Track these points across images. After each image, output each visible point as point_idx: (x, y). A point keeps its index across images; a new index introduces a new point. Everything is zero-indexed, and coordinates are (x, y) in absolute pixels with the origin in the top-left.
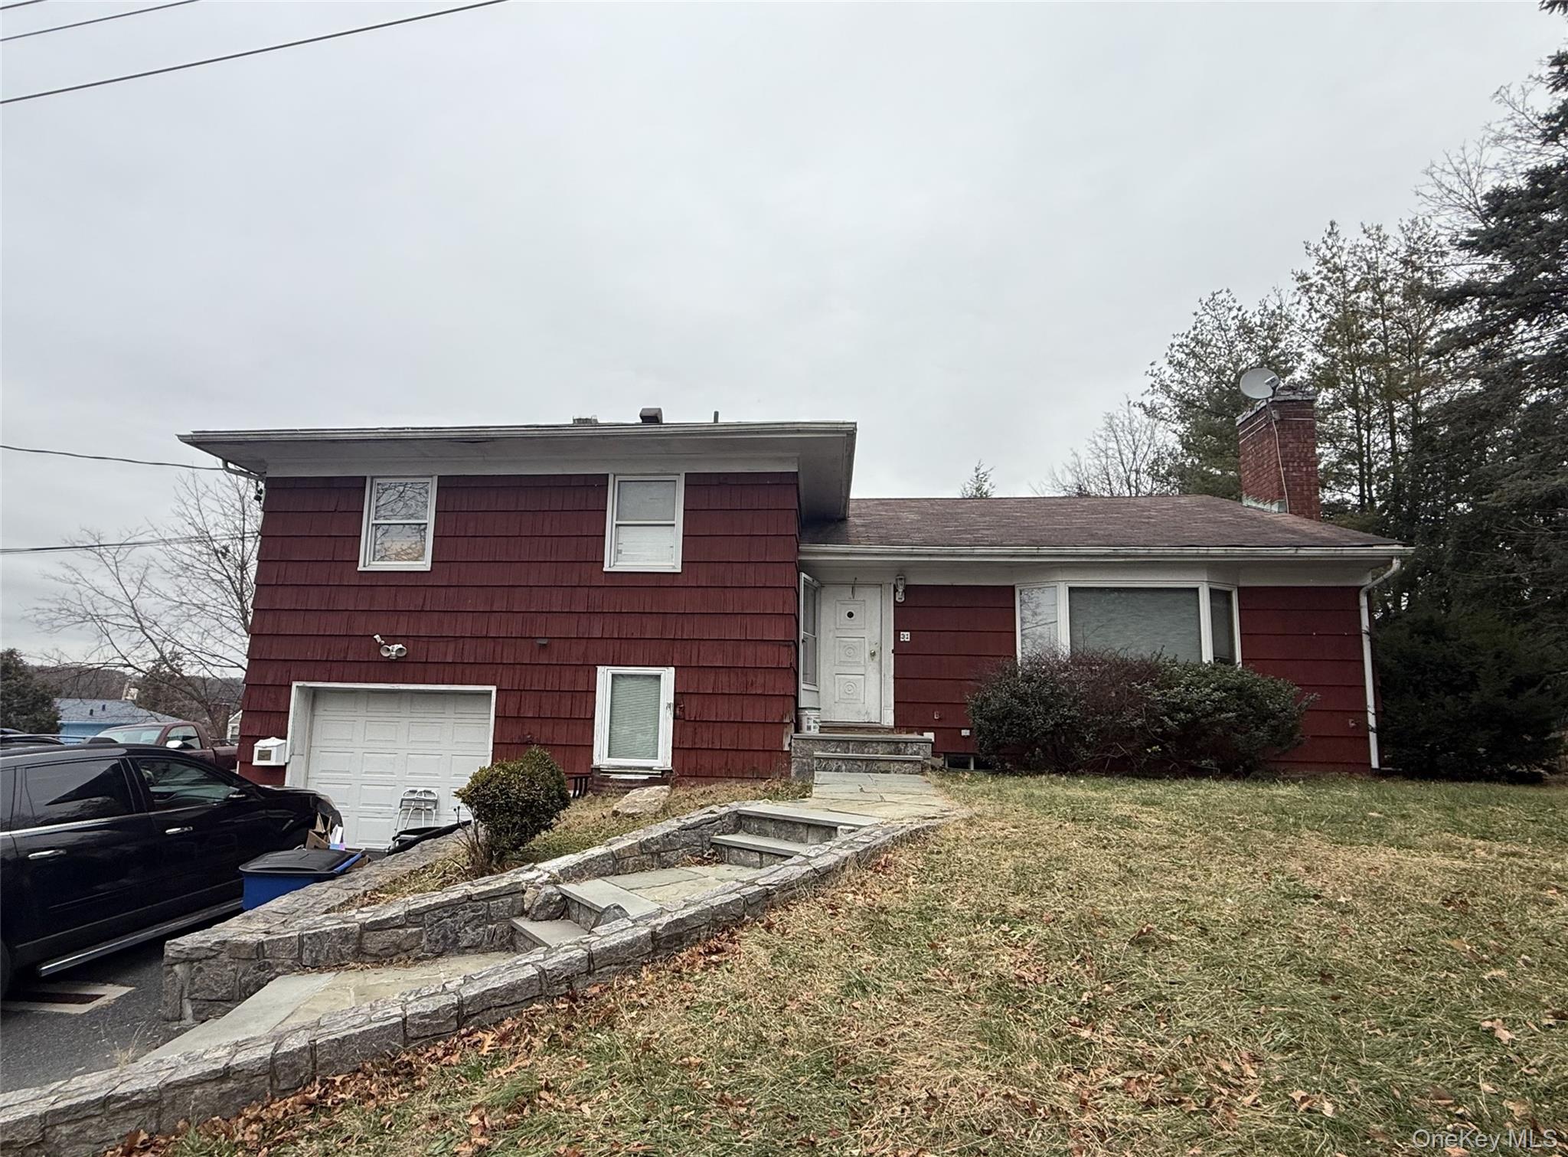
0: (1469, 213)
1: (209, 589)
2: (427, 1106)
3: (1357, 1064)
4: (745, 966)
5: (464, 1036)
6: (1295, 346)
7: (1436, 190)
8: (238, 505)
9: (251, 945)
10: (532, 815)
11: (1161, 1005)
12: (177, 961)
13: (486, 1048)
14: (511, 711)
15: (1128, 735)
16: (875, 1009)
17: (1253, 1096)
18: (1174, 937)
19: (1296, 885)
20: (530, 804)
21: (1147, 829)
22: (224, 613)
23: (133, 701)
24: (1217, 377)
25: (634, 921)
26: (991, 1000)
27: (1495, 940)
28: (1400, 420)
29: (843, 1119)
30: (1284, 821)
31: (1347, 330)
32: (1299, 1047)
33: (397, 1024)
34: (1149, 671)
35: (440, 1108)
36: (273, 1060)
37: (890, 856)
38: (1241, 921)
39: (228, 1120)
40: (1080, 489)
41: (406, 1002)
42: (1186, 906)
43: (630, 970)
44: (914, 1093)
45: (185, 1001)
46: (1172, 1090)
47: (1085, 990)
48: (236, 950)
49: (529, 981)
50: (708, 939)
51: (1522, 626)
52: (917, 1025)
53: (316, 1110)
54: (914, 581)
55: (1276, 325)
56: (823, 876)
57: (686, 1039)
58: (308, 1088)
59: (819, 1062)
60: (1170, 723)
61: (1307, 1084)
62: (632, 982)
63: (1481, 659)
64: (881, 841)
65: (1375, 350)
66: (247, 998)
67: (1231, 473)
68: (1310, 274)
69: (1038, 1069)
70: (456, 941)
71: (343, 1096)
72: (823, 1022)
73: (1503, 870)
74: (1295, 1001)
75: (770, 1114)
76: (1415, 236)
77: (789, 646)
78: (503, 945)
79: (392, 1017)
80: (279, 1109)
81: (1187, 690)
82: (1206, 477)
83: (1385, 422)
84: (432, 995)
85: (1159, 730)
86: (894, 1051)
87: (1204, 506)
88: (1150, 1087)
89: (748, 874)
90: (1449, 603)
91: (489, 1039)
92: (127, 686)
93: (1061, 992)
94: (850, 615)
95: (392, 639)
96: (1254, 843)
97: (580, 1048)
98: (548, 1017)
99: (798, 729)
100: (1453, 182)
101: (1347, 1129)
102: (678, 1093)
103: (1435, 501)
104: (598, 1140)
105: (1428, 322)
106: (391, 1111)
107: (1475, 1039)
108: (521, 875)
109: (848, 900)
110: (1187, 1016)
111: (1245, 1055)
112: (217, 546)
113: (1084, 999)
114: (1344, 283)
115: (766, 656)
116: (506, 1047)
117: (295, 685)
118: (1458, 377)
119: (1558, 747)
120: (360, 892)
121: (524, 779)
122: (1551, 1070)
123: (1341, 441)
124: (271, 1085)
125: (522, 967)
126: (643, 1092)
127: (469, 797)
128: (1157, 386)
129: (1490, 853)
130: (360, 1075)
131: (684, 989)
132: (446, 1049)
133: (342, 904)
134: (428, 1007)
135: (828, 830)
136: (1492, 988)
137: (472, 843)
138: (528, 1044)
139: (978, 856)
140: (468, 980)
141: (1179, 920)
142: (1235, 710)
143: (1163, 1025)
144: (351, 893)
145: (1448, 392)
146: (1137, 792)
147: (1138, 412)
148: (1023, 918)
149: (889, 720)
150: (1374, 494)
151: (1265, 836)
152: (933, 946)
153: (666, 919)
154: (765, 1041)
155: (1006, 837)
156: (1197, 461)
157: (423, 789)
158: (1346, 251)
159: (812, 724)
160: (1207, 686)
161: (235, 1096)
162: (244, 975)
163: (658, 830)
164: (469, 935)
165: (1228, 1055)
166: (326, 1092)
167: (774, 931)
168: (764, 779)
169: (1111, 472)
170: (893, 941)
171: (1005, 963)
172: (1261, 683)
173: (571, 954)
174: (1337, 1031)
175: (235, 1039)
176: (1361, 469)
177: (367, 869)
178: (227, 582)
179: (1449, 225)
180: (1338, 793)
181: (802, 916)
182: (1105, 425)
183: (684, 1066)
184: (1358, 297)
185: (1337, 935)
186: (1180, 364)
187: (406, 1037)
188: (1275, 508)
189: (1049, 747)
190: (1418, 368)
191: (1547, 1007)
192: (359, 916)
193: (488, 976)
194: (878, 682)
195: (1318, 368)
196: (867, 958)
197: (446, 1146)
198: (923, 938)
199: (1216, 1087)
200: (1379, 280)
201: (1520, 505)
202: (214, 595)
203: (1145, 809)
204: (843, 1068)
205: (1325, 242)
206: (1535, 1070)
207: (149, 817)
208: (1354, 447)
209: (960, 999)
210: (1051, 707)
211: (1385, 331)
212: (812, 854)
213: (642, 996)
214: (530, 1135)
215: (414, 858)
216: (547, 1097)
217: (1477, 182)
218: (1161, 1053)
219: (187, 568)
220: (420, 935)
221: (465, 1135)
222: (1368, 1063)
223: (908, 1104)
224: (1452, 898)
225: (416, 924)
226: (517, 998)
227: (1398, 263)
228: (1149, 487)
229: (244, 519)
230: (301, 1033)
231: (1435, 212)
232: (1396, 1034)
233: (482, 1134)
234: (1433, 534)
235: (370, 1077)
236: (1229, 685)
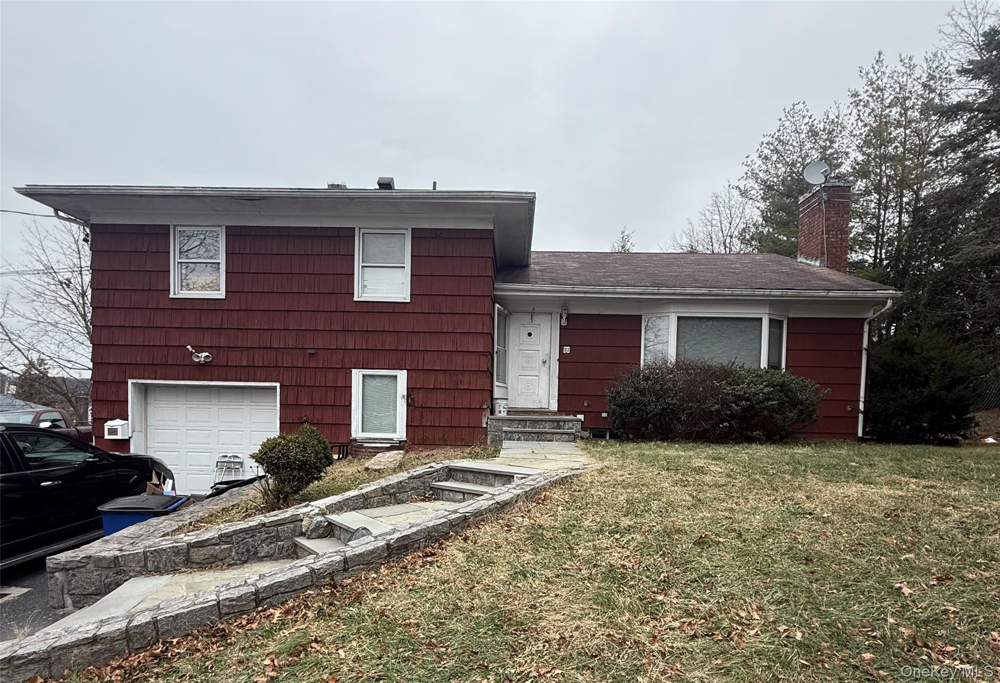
0: (973, 48)
1: (59, 311)
2: (236, 654)
3: (820, 610)
4: (449, 564)
5: (260, 611)
6: (844, 147)
7: (953, 29)
8: (74, 246)
9: (109, 559)
10: (307, 471)
11: (708, 580)
12: (57, 570)
13: (276, 619)
14: (292, 401)
15: (709, 415)
16: (531, 587)
17: (756, 630)
18: (721, 540)
19: (799, 507)
20: (304, 464)
21: (713, 474)
22: (73, 330)
23: (12, 394)
24: (791, 169)
25: (376, 537)
26: (604, 580)
27: (912, 537)
28: (907, 203)
29: (506, 652)
30: (798, 469)
31: (880, 136)
32: (787, 601)
33: (214, 605)
34: (727, 374)
35: (245, 656)
36: (127, 630)
37: (548, 493)
38: (763, 529)
39: (99, 669)
40: (692, 248)
41: (219, 592)
42: (731, 521)
43: (373, 568)
44: (552, 636)
45: (66, 596)
46: (708, 628)
47: (663, 572)
48: (98, 562)
49: (304, 576)
50: (425, 547)
51: (961, 346)
52: (557, 596)
53: (160, 660)
54: (574, 311)
55: (833, 130)
56: (502, 507)
57: (409, 609)
58: (154, 647)
59: (493, 619)
60: (736, 408)
61: (788, 622)
62: (374, 575)
63: (933, 366)
64: (542, 484)
65: (897, 151)
66: (110, 592)
67: (793, 239)
68: (860, 92)
69: (629, 619)
70: (256, 553)
71: (179, 651)
72: (498, 596)
73: (923, 496)
74: (788, 575)
75: (460, 651)
76: (934, 66)
77: (486, 356)
78: (289, 555)
79: (209, 601)
80: (134, 661)
81: (749, 386)
82: (776, 241)
83: (897, 205)
84: (237, 587)
85: (728, 412)
86: (541, 611)
87: (772, 261)
88: (696, 627)
89: (453, 506)
90: (920, 331)
91: (277, 613)
92: (7, 383)
93: (648, 573)
94: (530, 334)
95: (200, 349)
96: (778, 482)
97: (339, 616)
98: (317, 599)
99: (492, 412)
100: (964, 23)
101: (808, 646)
102: (402, 641)
103: (921, 262)
104: (349, 670)
105: (934, 132)
106: (212, 659)
107: (890, 594)
108: (300, 510)
109: (519, 521)
110: (723, 585)
111: (754, 607)
112: (61, 279)
113: (662, 577)
114: (882, 100)
115: (471, 363)
116: (290, 617)
117: (130, 381)
118: (948, 173)
119: (971, 423)
120: (187, 522)
121: (299, 446)
122: (929, 609)
123: (866, 218)
124: (128, 645)
125: (299, 568)
126: (379, 641)
127: (260, 458)
128: (749, 174)
129: (918, 486)
130: (190, 638)
131: (409, 578)
132: (248, 620)
133: (174, 531)
134: (234, 594)
135: (508, 478)
136: (905, 564)
137: (265, 490)
138: (304, 615)
139: (604, 492)
140: (262, 577)
141: (725, 529)
142: (778, 400)
143: (708, 591)
144: (180, 524)
145: (940, 184)
146: (710, 452)
147: (735, 193)
148: (629, 530)
149: (554, 407)
150: (883, 256)
151: (785, 478)
152: (571, 548)
153: (397, 535)
154: (460, 608)
155: (624, 481)
156: (771, 230)
157: (231, 455)
158: (887, 75)
159: (502, 410)
160: (761, 383)
161: (103, 654)
162: (106, 578)
163: (394, 479)
164: (265, 549)
165: (744, 607)
166: (167, 649)
167: (469, 542)
168: (470, 446)
169: (714, 237)
170: (546, 546)
171: (615, 558)
172: (796, 381)
173: (332, 559)
174: (810, 592)
175: (100, 619)
176: (877, 238)
177: (192, 508)
178: (73, 306)
179: (958, 57)
180: (834, 451)
181: (487, 532)
182: (712, 202)
183: (406, 625)
184: (890, 111)
185: (819, 536)
186: (766, 158)
187: (220, 614)
188: (818, 264)
189: (658, 424)
190: (923, 166)
191: (934, 575)
192: (186, 538)
193: (275, 574)
194: (548, 382)
195: (858, 164)
196: (528, 556)
197: (249, 678)
198: (565, 544)
199: (735, 625)
200: (906, 99)
201: (972, 265)
202: (64, 316)
203: (713, 462)
204: (508, 623)
205: (873, 68)
206: (920, 610)
207: (27, 475)
208: (875, 222)
209: (585, 579)
210: (660, 397)
211: (905, 138)
212: (496, 493)
213: (381, 583)
214: (304, 670)
215: (225, 500)
216: (316, 647)
217: (982, 24)
218: (704, 607)
219: (40, 294)
220: (230, 549)
221: (262, 671)
222: (826, 609)
223: (547, 642)
224: (891, 513)
225: (226, 543)
226: (296, 587)
227: (921, 85)
228: (738, 249)
229: (80, 258)
230: (147, 613)
231: (950, 46)
232: (845, 592)
233: (273, 670)
234: (916, 284)
235: (197, 639)
236: (775, 383)
